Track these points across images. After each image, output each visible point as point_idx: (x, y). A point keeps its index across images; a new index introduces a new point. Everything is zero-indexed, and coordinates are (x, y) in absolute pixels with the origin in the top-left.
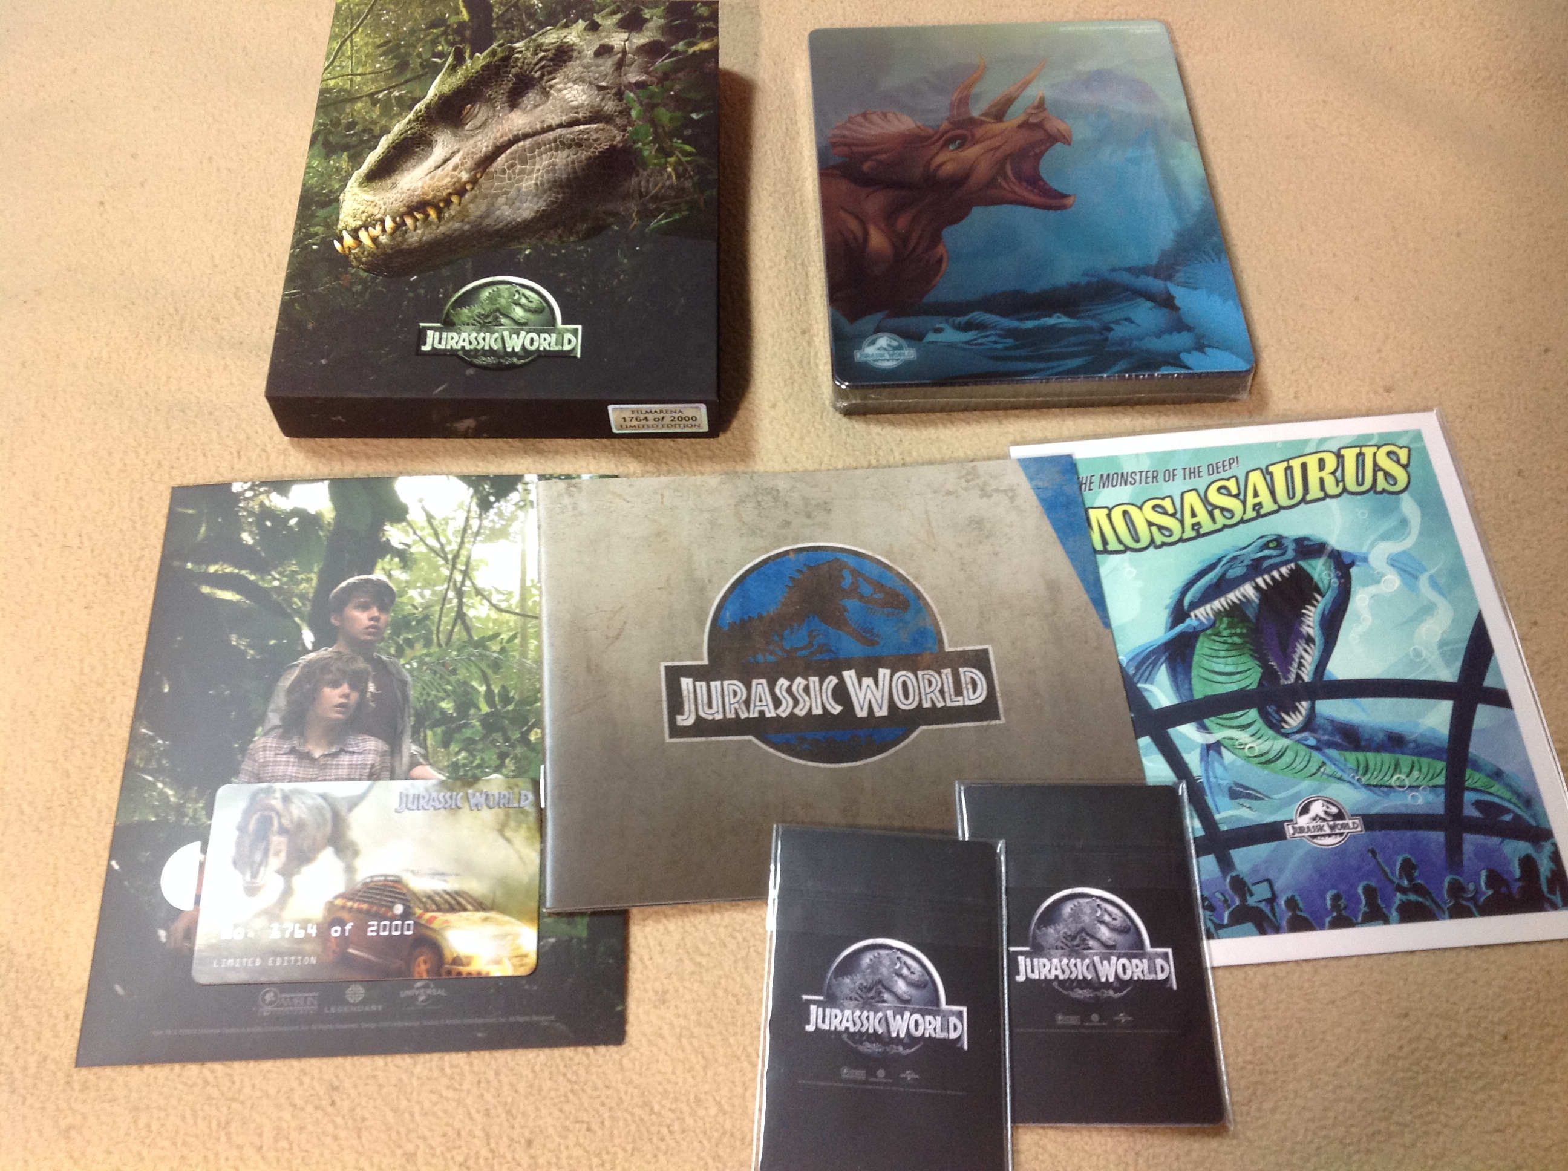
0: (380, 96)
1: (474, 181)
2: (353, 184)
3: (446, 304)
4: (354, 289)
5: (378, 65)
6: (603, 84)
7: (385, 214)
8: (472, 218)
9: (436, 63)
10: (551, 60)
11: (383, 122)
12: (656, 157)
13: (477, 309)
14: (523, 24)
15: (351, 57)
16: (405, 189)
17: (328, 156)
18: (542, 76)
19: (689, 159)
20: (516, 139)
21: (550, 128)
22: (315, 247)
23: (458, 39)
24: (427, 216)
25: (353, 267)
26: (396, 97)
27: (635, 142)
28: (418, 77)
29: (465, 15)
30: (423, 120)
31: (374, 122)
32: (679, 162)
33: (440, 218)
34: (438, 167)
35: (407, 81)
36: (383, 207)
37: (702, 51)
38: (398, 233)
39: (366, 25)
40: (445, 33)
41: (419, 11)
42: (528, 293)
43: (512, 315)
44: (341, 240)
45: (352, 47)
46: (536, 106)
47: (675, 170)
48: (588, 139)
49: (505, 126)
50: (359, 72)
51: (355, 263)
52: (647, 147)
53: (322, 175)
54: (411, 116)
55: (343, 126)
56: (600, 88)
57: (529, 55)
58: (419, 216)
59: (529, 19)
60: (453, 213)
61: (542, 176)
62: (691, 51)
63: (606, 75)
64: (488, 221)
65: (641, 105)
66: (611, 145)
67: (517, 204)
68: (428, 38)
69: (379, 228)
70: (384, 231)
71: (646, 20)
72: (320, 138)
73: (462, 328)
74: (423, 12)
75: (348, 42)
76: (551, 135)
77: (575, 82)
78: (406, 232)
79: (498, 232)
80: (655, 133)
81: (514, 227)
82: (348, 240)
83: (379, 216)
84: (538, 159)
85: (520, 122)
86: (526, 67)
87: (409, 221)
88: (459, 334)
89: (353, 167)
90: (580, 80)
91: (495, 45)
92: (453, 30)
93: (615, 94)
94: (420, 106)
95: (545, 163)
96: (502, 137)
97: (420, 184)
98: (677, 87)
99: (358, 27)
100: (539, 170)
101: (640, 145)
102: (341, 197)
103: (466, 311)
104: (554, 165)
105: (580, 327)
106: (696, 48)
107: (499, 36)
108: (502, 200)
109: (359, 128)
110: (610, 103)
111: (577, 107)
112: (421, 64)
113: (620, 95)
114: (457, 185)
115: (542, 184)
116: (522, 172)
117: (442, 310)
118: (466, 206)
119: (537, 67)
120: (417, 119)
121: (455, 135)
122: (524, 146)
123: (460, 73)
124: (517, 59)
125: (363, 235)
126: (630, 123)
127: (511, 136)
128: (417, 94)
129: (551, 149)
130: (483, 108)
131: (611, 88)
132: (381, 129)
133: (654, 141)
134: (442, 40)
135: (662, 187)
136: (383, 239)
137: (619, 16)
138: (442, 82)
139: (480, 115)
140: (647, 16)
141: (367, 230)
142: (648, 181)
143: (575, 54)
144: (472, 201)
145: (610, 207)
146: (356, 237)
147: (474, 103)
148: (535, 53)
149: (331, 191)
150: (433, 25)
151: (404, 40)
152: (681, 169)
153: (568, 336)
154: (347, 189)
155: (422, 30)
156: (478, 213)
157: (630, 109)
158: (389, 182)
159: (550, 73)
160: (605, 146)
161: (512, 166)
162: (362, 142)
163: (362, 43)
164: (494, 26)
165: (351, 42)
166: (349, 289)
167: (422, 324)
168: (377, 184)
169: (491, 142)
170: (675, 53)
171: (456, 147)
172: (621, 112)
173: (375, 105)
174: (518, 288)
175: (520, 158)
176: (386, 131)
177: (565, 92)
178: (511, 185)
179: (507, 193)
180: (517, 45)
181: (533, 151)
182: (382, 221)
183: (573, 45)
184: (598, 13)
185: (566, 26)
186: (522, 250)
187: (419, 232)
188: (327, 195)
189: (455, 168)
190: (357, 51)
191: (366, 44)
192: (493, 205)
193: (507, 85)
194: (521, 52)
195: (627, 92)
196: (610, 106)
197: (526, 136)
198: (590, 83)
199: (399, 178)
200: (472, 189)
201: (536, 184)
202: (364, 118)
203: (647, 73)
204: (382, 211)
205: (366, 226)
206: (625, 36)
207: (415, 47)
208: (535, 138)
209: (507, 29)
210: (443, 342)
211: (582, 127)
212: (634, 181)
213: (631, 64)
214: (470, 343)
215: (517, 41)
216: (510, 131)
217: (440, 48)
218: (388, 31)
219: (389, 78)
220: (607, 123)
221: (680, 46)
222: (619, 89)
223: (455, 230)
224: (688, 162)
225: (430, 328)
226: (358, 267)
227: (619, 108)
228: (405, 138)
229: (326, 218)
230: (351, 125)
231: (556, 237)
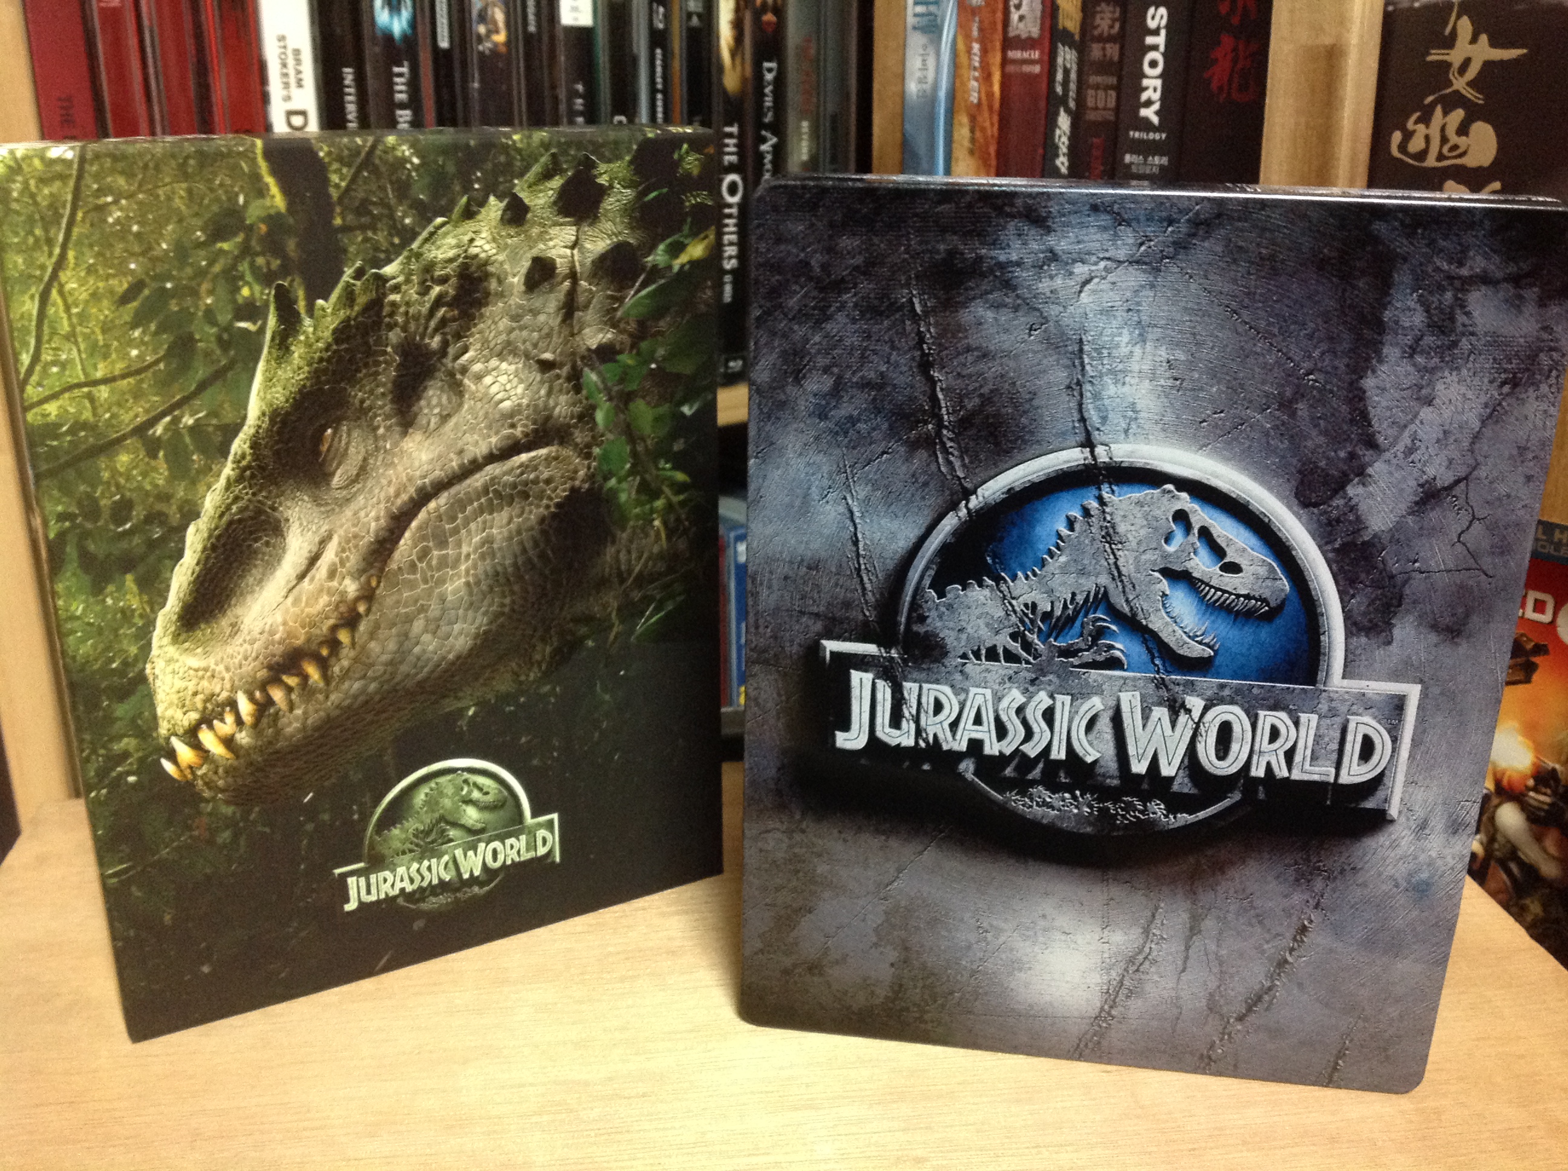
0: (159, 430)
1: (368, 595)
2: (161, 637)
3: (365, 830)
4: (220, 840)
5: (134, 353)
6: (548, 356)
7: (234, 689)
8: (380, 668)
9: (246, 330)
10: (455, 302)
11: (181, 493)
12: (639, 503)
13: (412, 825)
14: (391, 216)
15: (71, 337)
16: (255, 634)
17: (97, 589)
18: (445, 344)
19: (681, 497)
20: (424, 497)
21: (474, 467)
22: (132, 779)
23: (276, 263)
24: (305, 677)
25: (207, 801)
26: (192, 429)
27: (606, 478)
28: (218, 375)
29: (277, 200)
30: (253, 476)
31: (165, 497)
32: (670, 506)
33: (326, 677)
34: (301, 577)
35: (202, 386)
36: (227, 676)
37: (693, 263)
38: (265, 721)
39: (79, 243)
40: (246, 251)
41: (181, 189)
42: (481, 780)
43: (463, 822)
44: (172, 756)
45: (67, 308)
46: (445, 418)
47: (665, 523)
48: (536, 481)
49: (400, 468)
50: (99, 375)
51: (207, 794)
52: (624, 485)
53: (100, 631)
54: (228, 470)
55: (106, 514)
56: (545, 366)
57: (413, 293)
58: (292, 681)
59: (400, 202)
60: (345, 663)
61: (475, 566)
62: (677, 264)
63: (549, 335)
64: (404, 668)
65: (610, 399)
66: (574, 490)
67: (444, 629)
68: (217, 268)
69: (229, 718)
70: (239, 722)
71: (602, 192)
72: (71, 550)
73: (397, 860)
74: (190, 191)
75: (54, 293)
76: (478, 480)
77: (501, 356)
78: (276, 716)
79: (420, 684)
80: (634, 454)
81: (446, 671)
82: (185, 753)
83: (224, 695)
84: (463, 532)
85: (425, 456)
86: (412, 327)
87: (277, 695)
88: (393, 871)
89: (151, 603)
90: (508, 350)
91: (349, 272)
92: (262, 240)
93: (569, 379)
94: (240, 445)
95: (476, 539)
96: (397, 495)
97: (279, 618)
98: (661, 352)
99: (64, 247)
100: (468, 556)
101: (613, 482)
102: (148, 671)
103: (396, 832)
104: (489, 541)
105: (555, 816)
106: (684, 258)
107: (352, 249)
108: (418, 625)
109: (138, 513)
110: (563, 399)
111: (512, 414)
112: (219, 339)
113: (575, 379)
114: (343, 608)
115: (478, 583)
116: (443, 562)
117: (362, 840)
118: (363, 647)
119: (433, 324)
120: (240, 479)
121: (317, 501)
122: (437, 510)
123: (298, 352)
124: (393, 304)
125: (207, 738)
126: (596, 440)
127: (412, 490)
128: (229, 416)
129: (482, 512)
130: (355, 434)
131: (561, 366)
132: (180, 509)
133: (632, 472)
134: (244, 267)
135: (649, 558)
136: (243, 738)
137: (557, 182)
138: (269, 380)
139: (352, 450)
140: (603, 180)
141: (211, 727)
142: (629, 552)
143: (493, 285)
144: (372, 635)
145: (580, 608)
146: (196, 745)
147: (336, 423)
148: (425, 291)
149: (125, 664)
150: (218, 231)
151: (169, 277)
152: (672, 518)
153: (542, 833)
154: (155, 651)
155: (199, 245)
156: (385, 658)
157: (593, 408)
158: (224, 622)
159: (458, 336)
160: (562, 493)
161: (424, 554)
162: (152, 545)
163: (84, 296)
164: (338, 221)
165: (61, 293)
166: (211, 842)
167: (337, 871)
168: (204, 631)
169: (382, 506)
170: (655, 272)
171: (325, 527)
172: (581, 417)
173: (152, 454)
174: (466, 775)
175: (435, 536)
176: (191, 513)
177: (488, 380)
178: (429, 593)
179: (423, 609)
180: (389, 270)
181: (453, 519)
182: (232, 704)
183: (487, 262)
184: (521, 175)
185: (469, 214)
186: (462, 711)
187: (298, 712)
188: (121, 672)
189: (332, 574)
190: (83, 317)
191: (95, 296)
192: (406, 635)
193: (388, 375)
194: (396, 288)
195: (586, 370)
196: (563, 406)
197: (440, 487)
198: (527, 356)
199: (239, 611)
200: (368, 611)
201: (468, 584)
202: (140, 488)
203: (614, 324)
204: (228, 686)
205: (206, 720)
206: (568, 233)
207: (195, 293)
208: (453, 490)
209: (363, 228)
210: (374, 890)
211: (524, 457)
212: (610, 551)
213: (586, 307)
214: (412, 881)
215: (389, 261)
216: (410, 479)
217: (245, 292)
218: (133, 254)
219: (164, 383)
220: (562, 443)
221: (658, 256)
222: (574, 367)
223: (355, 697)
224: (682, 504)
225: (352, 873)
226: (214, 798)
227: (577, 409)
228: (230, 523)
229: (133, 720)
230: (122, 511)
231: (508, 676)
